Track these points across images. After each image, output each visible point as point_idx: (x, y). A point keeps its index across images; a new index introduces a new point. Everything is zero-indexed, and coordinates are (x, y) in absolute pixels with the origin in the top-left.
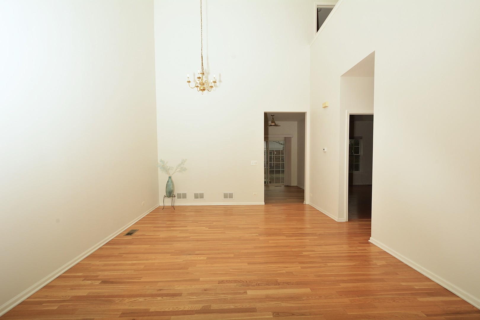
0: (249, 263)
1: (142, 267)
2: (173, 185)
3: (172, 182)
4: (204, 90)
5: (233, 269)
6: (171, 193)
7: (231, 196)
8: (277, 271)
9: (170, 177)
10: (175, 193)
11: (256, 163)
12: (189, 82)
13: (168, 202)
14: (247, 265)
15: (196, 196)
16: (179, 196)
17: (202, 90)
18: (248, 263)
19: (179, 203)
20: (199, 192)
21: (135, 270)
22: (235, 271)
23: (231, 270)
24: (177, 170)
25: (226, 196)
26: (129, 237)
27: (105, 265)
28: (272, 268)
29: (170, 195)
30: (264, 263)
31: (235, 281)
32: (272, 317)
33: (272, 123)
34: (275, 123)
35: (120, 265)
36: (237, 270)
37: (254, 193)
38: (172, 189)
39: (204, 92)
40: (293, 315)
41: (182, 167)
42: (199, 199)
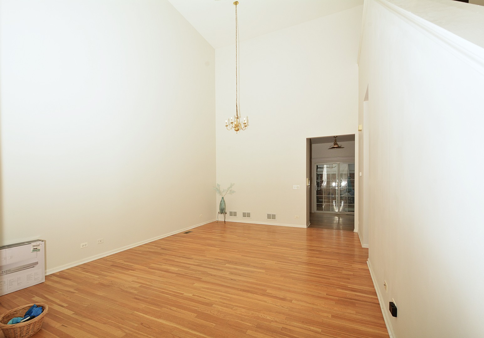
1: (182, 247)
2: (225, 204)
3: (224, 201)
4: (238, 130)
6: (223, 210)
7: (274, 217)
9: (223, 198)
10: (228, 210)
11: (298, 187)
12: (227, 126)
13: (221, 218)
15: (245, 215)
16: (231, 214)
17: (236, 130)
19: (229, 219)
20: (246, 212)
21: (178, 247)
24: (228, 192)
25: (269, 216)
26: (186, 234)
29: (222, 211)
33: (335, 145)
34: (338, 145)
37: (296, 216)
38: (224, 207)
39: (238, 131)
41: (231, 190)
42: (246, 217)
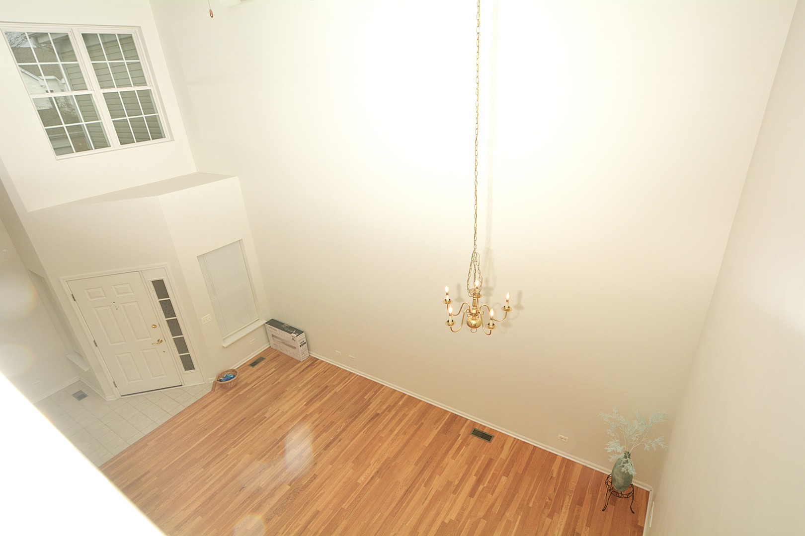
0: (317, 513)
5: (322, 494)
8: (287, 527)
14: (318, 509)
18: (319, 511)
22: (319, 494)
23: (322, 491)
27: (404, 416)
28: (294, 526)
30: (307, 526)
31: (306, 486)
32: (260, 485)
35: (401, 420)
36: (318, 496)
40: (249, 497)
